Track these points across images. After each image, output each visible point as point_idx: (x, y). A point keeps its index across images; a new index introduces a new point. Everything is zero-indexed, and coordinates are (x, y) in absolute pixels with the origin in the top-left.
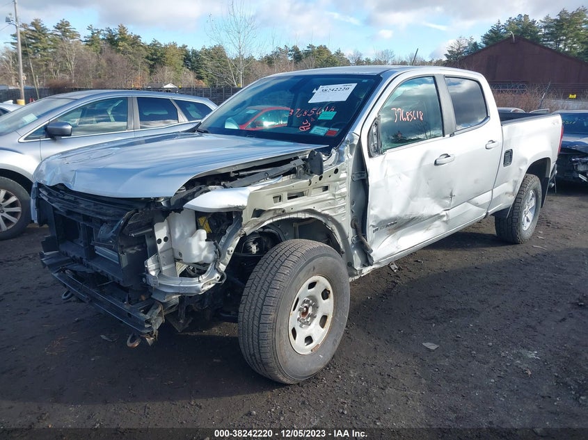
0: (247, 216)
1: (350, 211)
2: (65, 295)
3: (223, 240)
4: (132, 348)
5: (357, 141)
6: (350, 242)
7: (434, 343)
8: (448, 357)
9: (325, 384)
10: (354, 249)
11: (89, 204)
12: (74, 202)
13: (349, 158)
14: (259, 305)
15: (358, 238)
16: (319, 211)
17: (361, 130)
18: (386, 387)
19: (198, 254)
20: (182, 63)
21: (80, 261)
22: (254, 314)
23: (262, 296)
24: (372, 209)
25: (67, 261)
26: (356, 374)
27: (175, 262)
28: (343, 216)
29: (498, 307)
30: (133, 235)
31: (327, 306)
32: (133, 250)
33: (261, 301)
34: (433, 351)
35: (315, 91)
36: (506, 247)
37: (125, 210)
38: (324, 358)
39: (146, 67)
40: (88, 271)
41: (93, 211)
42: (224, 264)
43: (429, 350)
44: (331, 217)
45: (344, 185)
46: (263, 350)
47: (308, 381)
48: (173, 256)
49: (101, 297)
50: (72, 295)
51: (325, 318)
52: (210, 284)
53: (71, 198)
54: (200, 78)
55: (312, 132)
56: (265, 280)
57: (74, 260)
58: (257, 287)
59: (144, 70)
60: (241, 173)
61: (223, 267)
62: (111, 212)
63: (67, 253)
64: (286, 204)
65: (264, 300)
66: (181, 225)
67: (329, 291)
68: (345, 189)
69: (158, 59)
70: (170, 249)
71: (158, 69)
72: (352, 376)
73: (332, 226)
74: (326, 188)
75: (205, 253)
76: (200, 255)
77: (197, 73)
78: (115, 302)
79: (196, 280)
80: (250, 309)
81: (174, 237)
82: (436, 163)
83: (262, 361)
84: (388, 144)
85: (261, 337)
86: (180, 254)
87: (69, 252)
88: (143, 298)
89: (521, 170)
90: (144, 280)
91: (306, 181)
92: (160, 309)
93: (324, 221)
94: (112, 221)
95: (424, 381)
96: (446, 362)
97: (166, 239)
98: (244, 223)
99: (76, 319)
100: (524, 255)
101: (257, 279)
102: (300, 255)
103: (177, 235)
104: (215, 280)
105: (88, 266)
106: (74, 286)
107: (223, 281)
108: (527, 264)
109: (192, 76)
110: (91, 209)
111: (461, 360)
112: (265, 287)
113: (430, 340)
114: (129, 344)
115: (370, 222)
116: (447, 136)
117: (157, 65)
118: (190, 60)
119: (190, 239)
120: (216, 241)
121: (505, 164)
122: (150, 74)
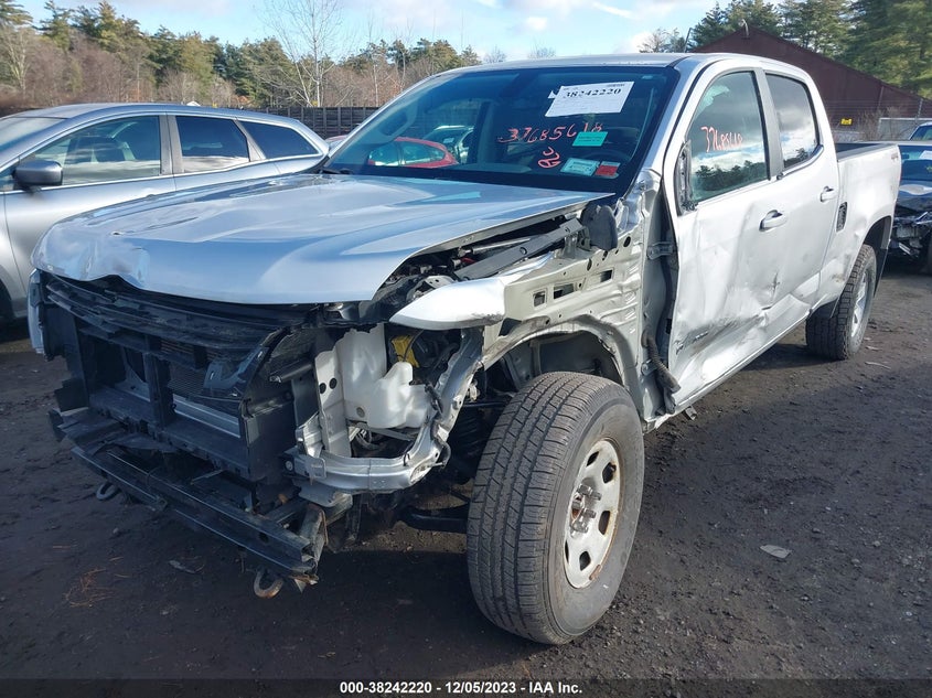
0: (491, 335)
1: (641, 315)
2: (103, 492)
3: (442, 382)
4: (267, 599)
5: (659, 185)
6: (639, 373)
7: (779, 545)
8: (813, 571)
9: (619, 637)
10: (644, 385)
11: (174, 316)
12: (141, 314)
13: (645, 215)
14: (515, 504)
15: (652, 364)
16: (598, 317)
17: (662, 165)
18: (729, 636)
19: (399, 410)
20: (210, 67)
21: (143, 429)
22: (506, 523)
23: (519, 487)
24: (679, 311)
25: (111, 428)
26: (668, 614)
27: (348, 425)
28: (632, 326)
29: (858, 472)
30: (278, 379)
31: (610, 493)
32: (268, 406)
33: (517, 498)
34: (784, 560)
35: (552, 95)
36: (825, 365)
37: (264, 329)
38: (609, 589)
39: (149, 73)
40: (164, 448)
41: (186, 332)
42: (446, 428)
43: (778, 560)
44: (614, 329)
45: (636, 268)
46: (523, 590)
47: (588, 635)
48: (344, 414)
49: (192, 499)
50: (118, 491)
51: (606, 515)
52: (423, 469)
53: (130, 305)
54: (241, 93)
55: (566, 169)
56: (522, 455)
57: (126, 426)
58: (506, 469)
59: (147, 78)
60: (476, 250)
61: (443, 434)
62: (228, 332)
63: (108, 412)
64: (551, 308)
65: (525, 495)
66: (363, 353)
67: (614, 467)
68: (636, 276)
69: (169, 59)
70: (339, 402)
71: (170, 77)
72: (663, 618)
73: (612, 345)
74: (607, 275)
75: (409, 408)
76: (402, 412)
77: (237, 85)
78: (224, 508)
79: (399, 462)
80: (496, 512)
81: (351, 378)
82: (762, 227)
83: (519, 609)
84: (698, 192)
85: (522, 567)
86: (360, 411)
87: (114, 409)
88: (283, 498)
89: (856, 236)
90: (289, 465)
91: (585, 262)
92: (320, 519)
93: (600, 337)
94: (231, 352)
95: (792, 622)
96: (813, 582)
97: (333, 383)
98: (485, 347)
99: (115, 531)
100: (860, 378)
101: (504, 454)
102: (580, 404)
103: (356, 375)
104: (432, 460)
105: (161, 439)
106: (125, 475)
107: (446, 461)
108: (870, 395)
109: (228, 89)
110: (183, 327)
111: (839, 576)
112: (524, 469)
113: (768, 540)
114: (261, 593)
115: (676, 335)
116: (774, 178)
117: (169, 71)
118: (223, 62)
119: (383, 381)
120: (431, 385)
121: (839, 228)
122: (157, 86)
